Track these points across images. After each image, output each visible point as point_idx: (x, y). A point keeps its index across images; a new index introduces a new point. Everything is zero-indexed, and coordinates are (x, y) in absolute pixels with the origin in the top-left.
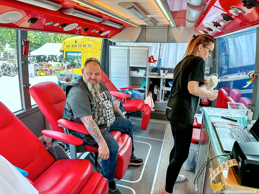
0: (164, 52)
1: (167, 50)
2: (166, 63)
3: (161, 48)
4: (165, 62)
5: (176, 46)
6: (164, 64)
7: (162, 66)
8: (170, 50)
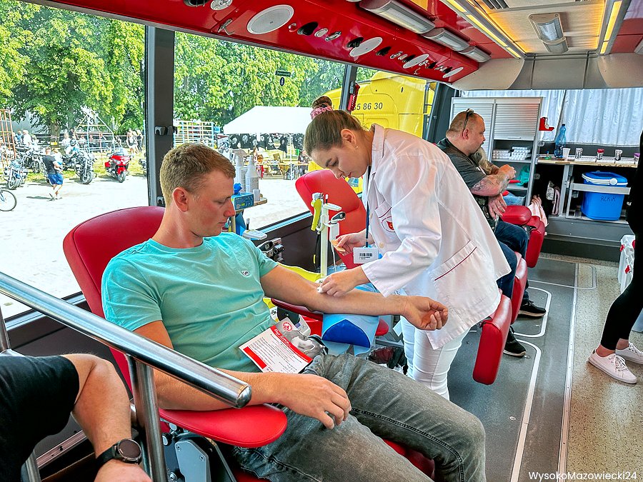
0: (573, 109)
1: (581, 105)
2: (576, 134)
3: (566, 100)
4: (574, 129)
5: (602, 97)
6: (573, 135)
7: (568, 139)
8: (588, 106)
